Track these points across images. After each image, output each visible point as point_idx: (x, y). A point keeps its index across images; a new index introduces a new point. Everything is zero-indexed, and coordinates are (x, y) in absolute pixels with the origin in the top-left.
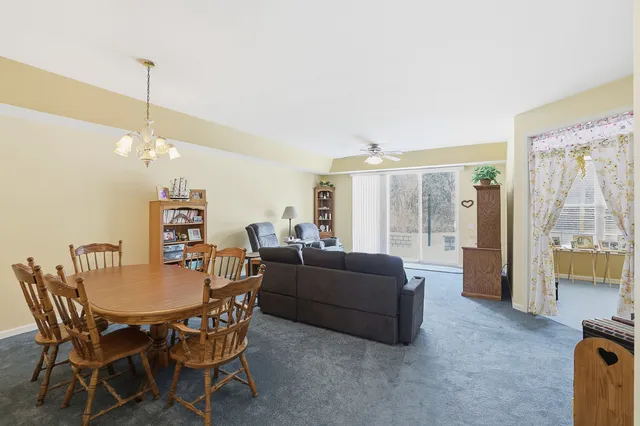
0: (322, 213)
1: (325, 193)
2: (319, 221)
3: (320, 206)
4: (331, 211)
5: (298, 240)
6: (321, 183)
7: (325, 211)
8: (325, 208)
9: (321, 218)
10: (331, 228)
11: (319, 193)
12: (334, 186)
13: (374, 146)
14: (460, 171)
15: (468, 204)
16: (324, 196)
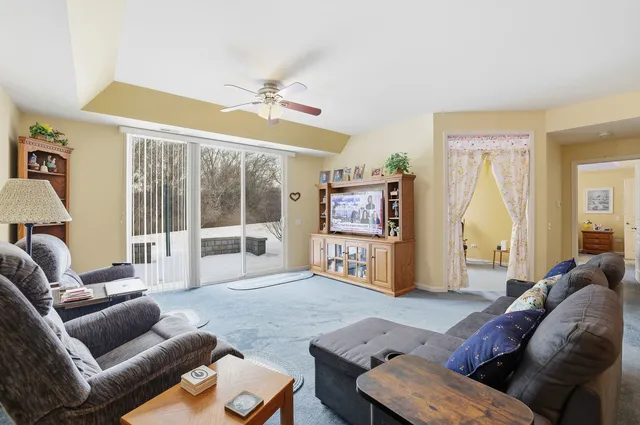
12: (70, 145)
13: (273, 85)
14: (289, 157)
15: (295, 196)
16: (41, 165)
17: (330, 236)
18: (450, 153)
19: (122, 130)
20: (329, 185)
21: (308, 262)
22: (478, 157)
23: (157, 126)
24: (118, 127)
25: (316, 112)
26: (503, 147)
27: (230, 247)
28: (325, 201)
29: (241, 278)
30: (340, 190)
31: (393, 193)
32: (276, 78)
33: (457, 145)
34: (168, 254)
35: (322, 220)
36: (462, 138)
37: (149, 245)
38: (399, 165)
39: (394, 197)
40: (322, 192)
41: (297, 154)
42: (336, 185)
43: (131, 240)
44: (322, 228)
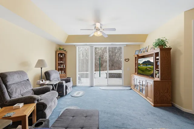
0: (60, 64)
1: (61, 54)
2: (59, 69)
3: (59, 61)
4: (65, 63)
5: (47, 82)
6: (60, 49)
7: (61, 64)
8: (61, 62)
9: (59, 67)
10: (65, 72)
11: (59, 54)
12: (66, 51)
14: (124, 46)
15: (127, 60)
16: (61, 55)
20: (138, 55)
24: (75, 45)
25: (114, 29)
27: (116, 76)
28: (137, 61)
31: (157, 58)
34: (100, 77)
39: (158, 59)
40: (136, 58)
41: (127, 45)
42: (140, 55)
44: (136, 72)
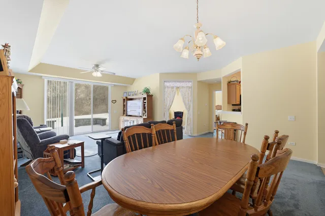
12: (23, 83)
13: (97, 66)
14: (111, 86)
15: (114, 101)
17: (127, 117)
18: (165, 88)
19: (43, 78)
20: (126, 97)
21: (118, 127)
22: (175, 89)
23: (56, 77)
24: (41, 77)
26: (183, 85)
28: (125, 104)
29: (91, 133)
30: (131, 99)
31: (144, 101)
32: (98, 64)
33: (167, 84)
34: (62, 126)
35: (124, 111)
36: (169, 82)
37: (53, 122)
38: (147, 91)
40: (124, 100)
42: (129, 97)
43: (46, 120)
44: (124, 114)
